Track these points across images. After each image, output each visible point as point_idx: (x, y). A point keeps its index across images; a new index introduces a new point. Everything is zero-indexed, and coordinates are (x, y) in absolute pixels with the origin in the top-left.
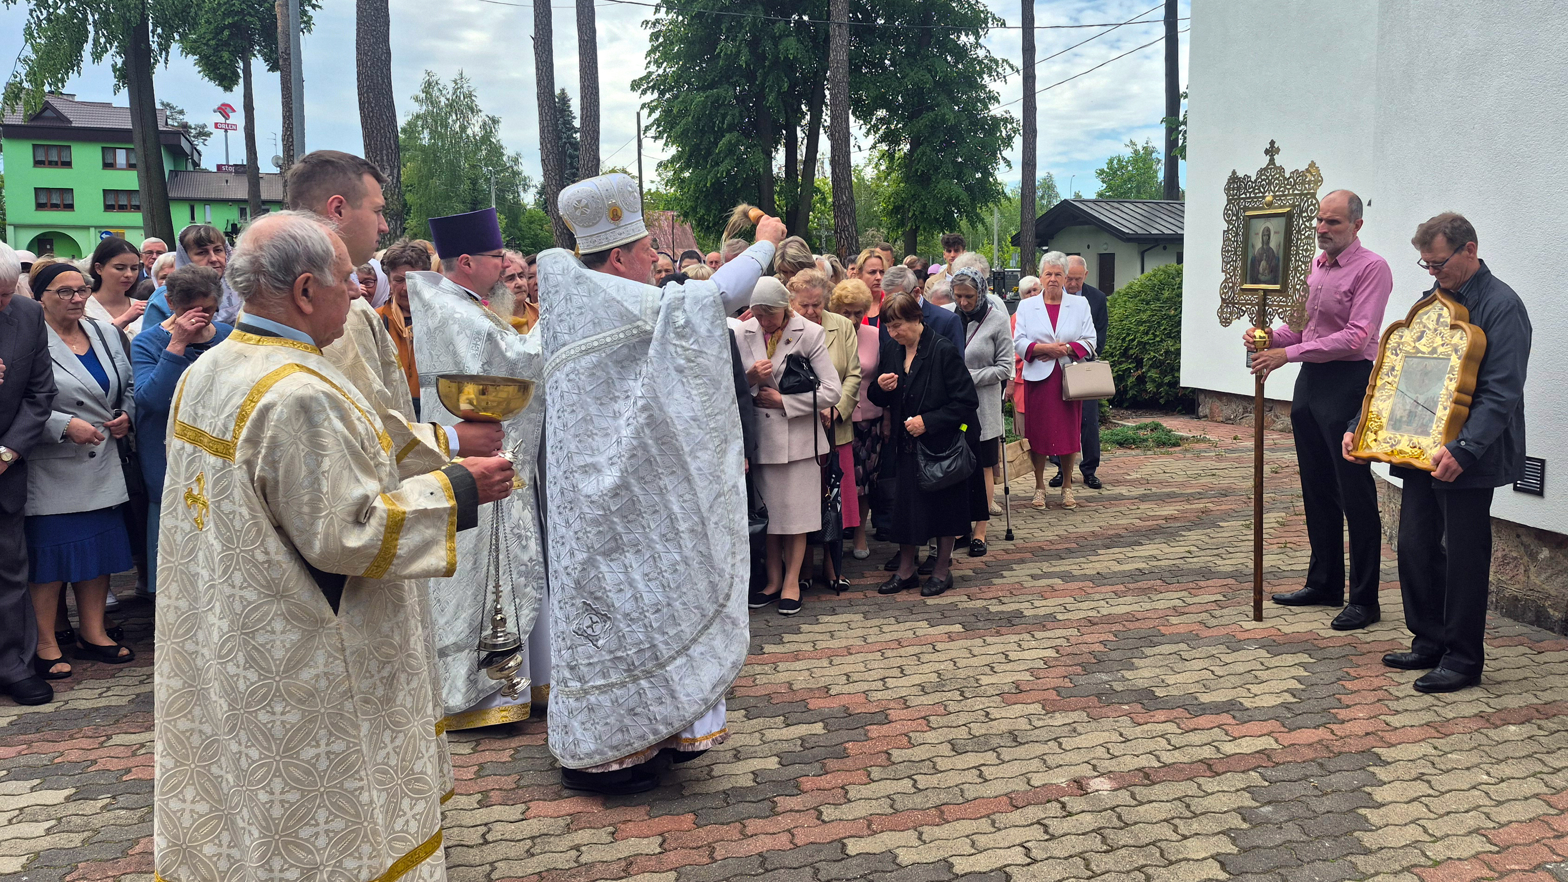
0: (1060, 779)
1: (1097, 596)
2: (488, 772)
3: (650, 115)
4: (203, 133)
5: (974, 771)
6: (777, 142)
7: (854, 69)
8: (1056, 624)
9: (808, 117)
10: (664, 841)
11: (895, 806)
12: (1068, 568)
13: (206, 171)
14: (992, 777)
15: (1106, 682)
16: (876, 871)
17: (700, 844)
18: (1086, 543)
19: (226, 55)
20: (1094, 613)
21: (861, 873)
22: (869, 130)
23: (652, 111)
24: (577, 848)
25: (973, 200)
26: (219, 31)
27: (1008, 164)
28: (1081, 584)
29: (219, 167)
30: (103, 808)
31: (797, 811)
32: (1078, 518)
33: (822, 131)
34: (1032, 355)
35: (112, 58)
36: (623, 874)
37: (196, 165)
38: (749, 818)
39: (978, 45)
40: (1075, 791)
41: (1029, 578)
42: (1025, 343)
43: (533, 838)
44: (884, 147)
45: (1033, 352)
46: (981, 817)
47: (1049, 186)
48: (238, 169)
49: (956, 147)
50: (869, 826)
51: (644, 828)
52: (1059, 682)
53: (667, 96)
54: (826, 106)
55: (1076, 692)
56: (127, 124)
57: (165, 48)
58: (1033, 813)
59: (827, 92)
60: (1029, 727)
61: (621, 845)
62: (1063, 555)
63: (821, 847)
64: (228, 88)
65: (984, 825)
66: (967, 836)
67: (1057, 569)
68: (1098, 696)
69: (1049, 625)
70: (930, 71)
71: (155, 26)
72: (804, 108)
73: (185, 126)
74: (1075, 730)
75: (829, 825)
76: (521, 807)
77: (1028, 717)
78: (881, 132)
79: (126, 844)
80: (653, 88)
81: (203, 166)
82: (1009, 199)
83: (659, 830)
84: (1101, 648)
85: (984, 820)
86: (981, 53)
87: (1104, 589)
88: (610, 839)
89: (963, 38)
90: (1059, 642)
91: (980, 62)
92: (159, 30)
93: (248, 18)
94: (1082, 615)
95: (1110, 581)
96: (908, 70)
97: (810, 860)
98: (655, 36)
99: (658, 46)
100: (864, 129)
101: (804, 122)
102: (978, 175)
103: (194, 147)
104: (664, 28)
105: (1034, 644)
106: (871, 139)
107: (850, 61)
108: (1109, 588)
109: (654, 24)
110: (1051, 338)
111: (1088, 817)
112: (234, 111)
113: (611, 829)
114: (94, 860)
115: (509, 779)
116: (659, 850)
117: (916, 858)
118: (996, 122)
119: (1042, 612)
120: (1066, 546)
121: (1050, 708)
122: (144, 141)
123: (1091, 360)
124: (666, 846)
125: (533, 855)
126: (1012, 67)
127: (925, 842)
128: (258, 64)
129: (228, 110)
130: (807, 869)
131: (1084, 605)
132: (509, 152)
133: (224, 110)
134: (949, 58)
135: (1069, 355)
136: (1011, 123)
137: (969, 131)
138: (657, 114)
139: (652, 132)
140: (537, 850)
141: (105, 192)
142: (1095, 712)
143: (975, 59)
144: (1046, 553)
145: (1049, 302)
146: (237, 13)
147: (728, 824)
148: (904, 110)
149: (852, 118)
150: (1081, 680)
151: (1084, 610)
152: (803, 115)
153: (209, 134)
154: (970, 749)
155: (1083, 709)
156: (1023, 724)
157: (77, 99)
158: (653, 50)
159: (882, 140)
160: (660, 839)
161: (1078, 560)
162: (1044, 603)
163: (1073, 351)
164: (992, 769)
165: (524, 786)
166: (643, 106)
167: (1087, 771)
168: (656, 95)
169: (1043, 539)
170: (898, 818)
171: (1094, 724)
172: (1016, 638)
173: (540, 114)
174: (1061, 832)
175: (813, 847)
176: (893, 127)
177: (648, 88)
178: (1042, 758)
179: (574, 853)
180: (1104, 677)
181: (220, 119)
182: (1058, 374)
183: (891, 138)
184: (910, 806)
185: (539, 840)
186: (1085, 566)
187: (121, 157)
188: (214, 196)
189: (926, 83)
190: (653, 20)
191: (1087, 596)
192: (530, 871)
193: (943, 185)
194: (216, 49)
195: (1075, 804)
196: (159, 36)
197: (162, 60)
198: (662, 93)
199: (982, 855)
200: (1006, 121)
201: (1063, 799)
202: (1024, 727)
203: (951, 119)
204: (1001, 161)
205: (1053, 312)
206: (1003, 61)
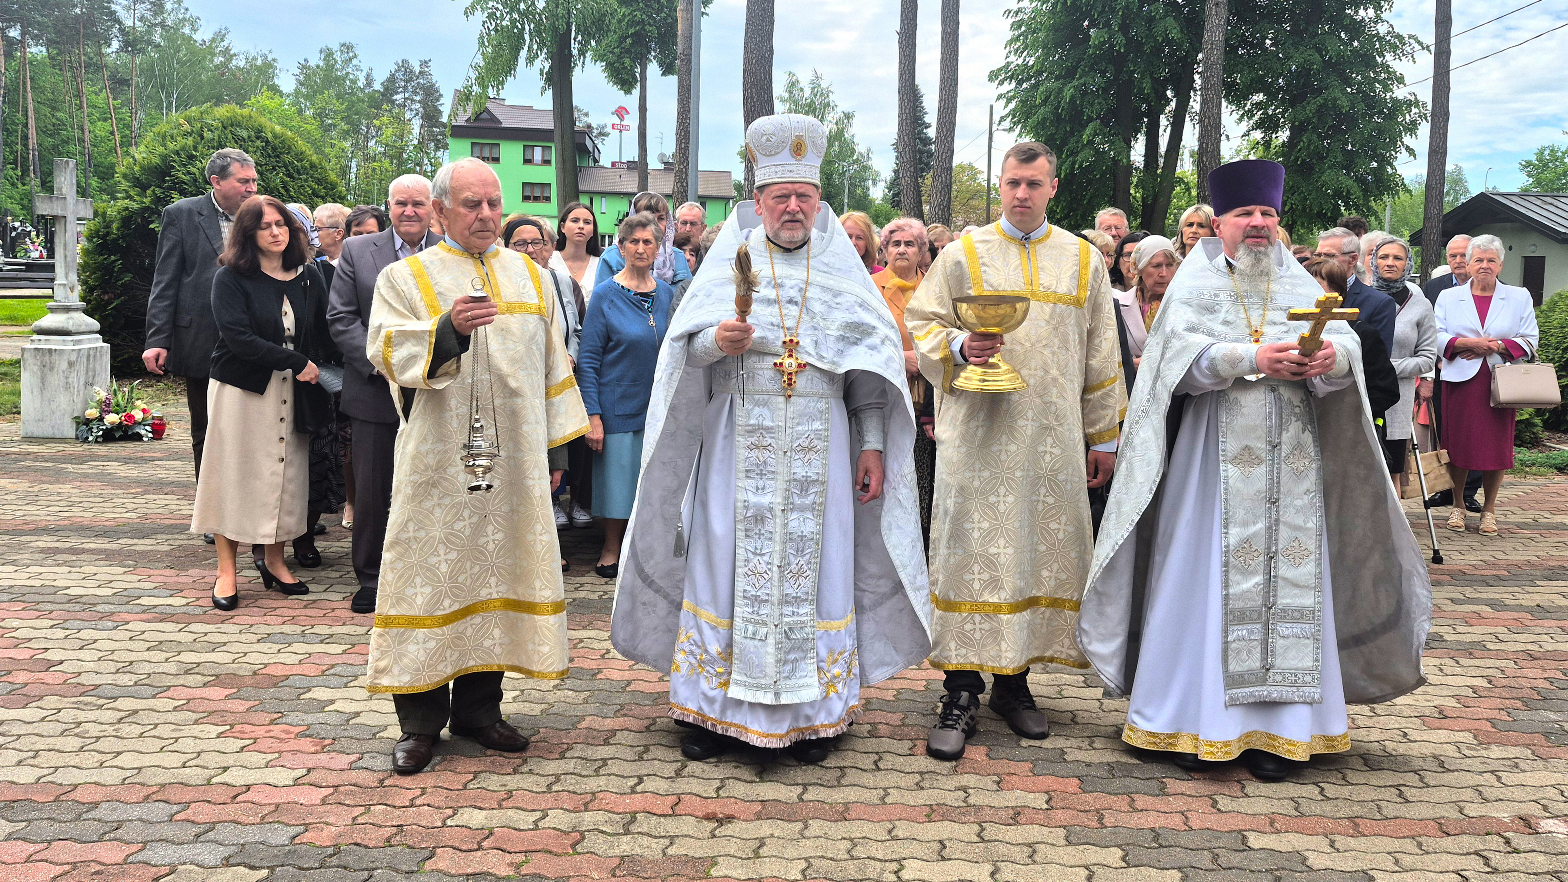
0: (1503, 813)
1: (1538, 630)
2: (874, 707)
3: (1006, 107)
4: (603, 134)
5: (1392, 789)
6: (1138, 131)
7: (1230, 50)
8: (1486, 654)
9: (1173, 104)
10: (1050, 799)
11: (1301, 809)
12: (1498, 596)
13: (603, 167)
14: (1415, 799)
15: (1556, 722)
16: (1283, 869)
17: (1087, 808)
18: (1520, 571)
19: (627, 61)
20: (1535, 647)
21: (1267, 867)
22: (1243, 115)
23: (1009, 101)
24: (964, 789)
25: (1366, 193)
26: (622, 39)
27: (1411, 151)
28: (1516, 615)
29: (613, 164)
30: (555, 687)
31: (1189, 796)
32: (1508, 545)
33: (1187, 119)
34: (1453, 351)
35: (543, 63)
36: (1011, 821)
37: (596, 161)
38: (1137, 793)
39: (1378, 19)
40: (1522, 829)
41: (1449, 602)
42: (1444, 338)
43: (921, 773)
44: (1258, 135)
45: (1454, 347)
46: (1404, 837)
47: (1459, 180)
48: (631, 166)
49: (1346, 132)
50: (1272, 824)
51: (1029, 782)
52: (1495, 714)
53: (1025, 85)
54: (1195, 90)
55: (1516, 727)
56: (548, 124)
57: (582, 53)
58: (1469, 842)
59: (1196, 77)
60: (1458, 755)
61: (1008, 794)
62: (1491, 582)
63: (1219, 834)
64: (628, 92)
65: (1409, 845)
66: (1389, 853)
67: (1484, 596)
68: (1546, 735)
69: (1477, 653)
70: (1319, 51)
71: (577, 34)
72: (1169, 93)
73: (589, 126)
74: (1516, 766)
75: (1224, 816)
76: (909, 744)
77: (1457, 745)
78: (1256, 118)
79: (575, 719)
80: (1011, 78)
81: (601, 163)
82: (1410, 192)
83: (1045, 788)
84: (1547, 685)
85: (1408, 840)
86: (1382, 29)
87: (1546, 623)
88: (995, 787)
89: (1362, 12)
90: (1491, 672)
91: (1381, 39)
92: (580, 38)
93: (647, 28)
94: (1520, 647)
95: (1554, 616)
96: (1292, 51)
97: (1208, 845)
98: (1016, 26)
99: (1019, 36)
100: (1236, 116)
101: (1168, 109)
102: (1375, 165)
103: (595, 146)
104: (1026, 17)
105: (1458, 670)
106: (1244, 126)
107: (1226, 40)
108: (1553, 623)
109: (1017, 13)
110: (1477, 333)
111: (1541, 858)
112: (628, 113)
113: (996, 778)
114: (552, 728)
115: (895, 716)
116: (1045, 806)
117: (1329, 864)
118: (1398, 106)
119: (1467, 638)
120: (1495, 573)
121: (1483, 741)
122: (562, 137)
123: (1531, 360)
124: (1052, 803)
125: (922, 788)
126: (1420, 43)
127: (1338, 851)
128: (653, 69)
129: (624, 112)
130: (1205, 852)
131: (1522, 637)
132: (861, 148)
133: (621, 112)
134: (1343, 35)
135: (1501, 354)
136: (1417, 106)
137: (1364, 115)
138: (1012, 105)
139: (1007, 124)
140: (926, 784)
141: (524, 184)
142: (1541, 751)
143: (1374, 36)
144: (1468, 578)
145: (1478, 293)
146: (638, 23)
147: (1116, 794)
148: (1285, 92)
149: (1224, 103)
150: (1524, 715)
151: (1521, 642)
152: (1168, 101)
153: (606, 135)
154: (1386, 766)
155: (1527, 746)
156: (1451, 751)
157: (506, 103)
158: (1016, 39)
159: (1258, 126)
160: (1046, 797)
161: (1510, 589)
162: (1470, 629)
163: (1506, 349)
164: (1414, 790)
165: (909, 725)
166: (1000, 97)
167: (1535, 810)
168: (1013, 84)
169: (1463, 563)
170: (1306, 821)
171: (1540, 764)
172: (1437, 662)
173: (900, 107)
174: (1507, 868)
175: (1210, 832)
176: (1270, 112)
177: (1005, 79)
178: (1476, 788)
179: (961, 794)
180: (1553, 716)
181: (616, 120)
182: (1486, 375)
183: (1269, 125)
184: (1318, 812)
185: (927, 776)
186: (1521, 596)
187: (538, 154)
188: (608, 189)
189: (1313, 64)
190: (1015, 9)
191: (1524, 629)
192: (921, 802)
193: (1328, 176)
194: (619, 57)
195: (1521, 841)
196: (579, 43)
197: (580, 64)
198: (1020, 83)
199: (1409, 874)
200: (1409, 104)
201: (1506, 834)
202: (1451, 754)
203: (1344, 102)
204: (1403, 150)
205: (1483, 305)
206: (1411, 37)
